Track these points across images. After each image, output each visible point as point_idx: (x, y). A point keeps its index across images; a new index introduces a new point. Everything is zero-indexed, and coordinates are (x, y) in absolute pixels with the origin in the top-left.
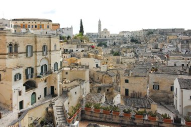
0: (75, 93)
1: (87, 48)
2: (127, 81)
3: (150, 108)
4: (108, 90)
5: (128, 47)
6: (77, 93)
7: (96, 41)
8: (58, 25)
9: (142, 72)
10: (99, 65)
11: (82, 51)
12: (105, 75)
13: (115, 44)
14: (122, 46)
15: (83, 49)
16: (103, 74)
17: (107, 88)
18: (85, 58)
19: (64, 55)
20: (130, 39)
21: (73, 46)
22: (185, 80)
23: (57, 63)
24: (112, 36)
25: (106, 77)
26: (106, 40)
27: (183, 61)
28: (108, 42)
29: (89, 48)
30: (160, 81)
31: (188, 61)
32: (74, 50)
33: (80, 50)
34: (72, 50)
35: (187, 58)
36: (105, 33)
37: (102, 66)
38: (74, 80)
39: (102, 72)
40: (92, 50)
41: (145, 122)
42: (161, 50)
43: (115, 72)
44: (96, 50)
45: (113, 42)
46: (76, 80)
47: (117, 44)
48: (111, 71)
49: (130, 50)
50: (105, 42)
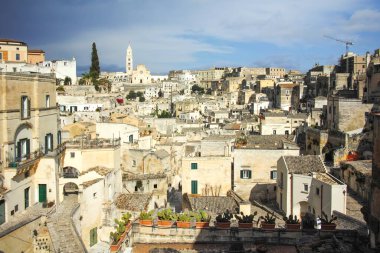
0: (94, 194)
1: (108, 102)
2: (194, 166)
4: (155, 186)
5: (187, 103)
6: (97, 195)
7: (122, 88)
8: (40, 53)
9: (218, 149)
10: (135, 137)
11: (98, 110)
12: (149, 157)
13: (161, 94)
14: (174, 99)
15: (100, 105)
16: (145, 154)
17: (154, 183)
18: (106, 125)
20: (190, 86)
23: (51, 135)
24: (155, 79)
25: (150, 160)
26: (144, 87)
27: (288, 125)
28: (147, 91)
29: (111, 103)
30: (253, 162)
31: (295, 125)
32: (80, 108)
33: (93, 106)
34: (76, 108)
35: (294, 120)
36: (141, 72)
37: (141, 139)
38: (91, 170)
39: (141, 151)
40: (119, 107)
41: (257, 235)
43: (167, 149)
44: (126, 106)
45: (158, 91)
46: (95, 169)
47: (166, 95)
48: (159, 148)
49: (191, 107)
50: (142, 91)
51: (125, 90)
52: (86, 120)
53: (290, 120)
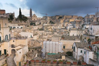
0: (20, 53)
1: (24, 26)
3: (61, 58)
4: (38, 50)
5: (48, 26)
6: (21, 53)
7: (29, 22)
8: (4, 11)
9: (56, 40)
10: (32, 36)
11: (22, 28)
12: (36, 42)
14: (44, 25)
15: (22, 27)
16: (35, 41)
17: (38, 49)
18: (24, 32)
19: (11, 30)
21: (16, 24)
22: (79, 43)
23: (7, 36)
24: (39, 19)
25: (36, 43)
27: (77, 33)
29: (25, 26)
30: (66, 44)
31: (80, 33)
32: (16, 27)
33: (20, 27)
35: (79, 31)
36: (34, 17)
37: (34, 37)
39: (34, 40)
40: (27, 27)
42: (66, 27)
43: (42, 39)
44: (30, 27)
45: (39, 22)
46: (20, 45)
47: (42, 24)
48: (39, 39)
49: (49, 27)
50: (35, 22)
51: (30, 22)
52: (18, 31)
53: (78, 31)
